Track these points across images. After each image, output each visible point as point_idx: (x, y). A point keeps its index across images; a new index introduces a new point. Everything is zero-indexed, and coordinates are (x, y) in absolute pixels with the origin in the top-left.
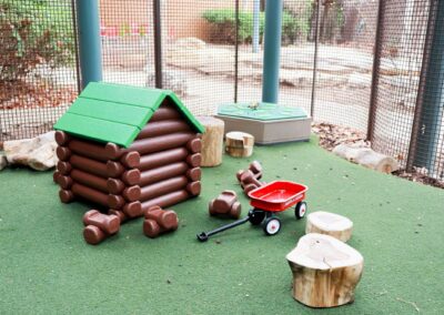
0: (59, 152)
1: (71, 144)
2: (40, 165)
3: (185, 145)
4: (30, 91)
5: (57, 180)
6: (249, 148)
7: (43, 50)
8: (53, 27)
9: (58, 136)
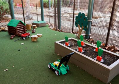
0: (8, 28)
1: (9, 27)
2: (6, 30)
3: (23, 27)
4: (4, 19)
5: (8, 32)
6: (36, 28)
7: (5, 12)
8: (7, 8)
9: (8, 26)
